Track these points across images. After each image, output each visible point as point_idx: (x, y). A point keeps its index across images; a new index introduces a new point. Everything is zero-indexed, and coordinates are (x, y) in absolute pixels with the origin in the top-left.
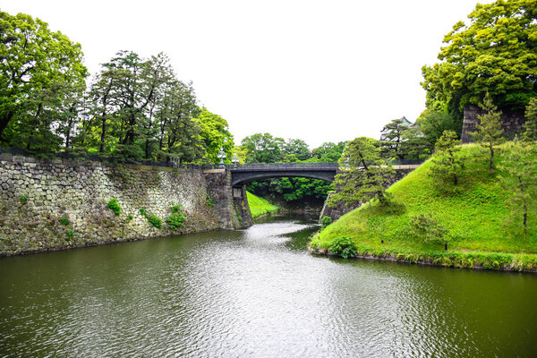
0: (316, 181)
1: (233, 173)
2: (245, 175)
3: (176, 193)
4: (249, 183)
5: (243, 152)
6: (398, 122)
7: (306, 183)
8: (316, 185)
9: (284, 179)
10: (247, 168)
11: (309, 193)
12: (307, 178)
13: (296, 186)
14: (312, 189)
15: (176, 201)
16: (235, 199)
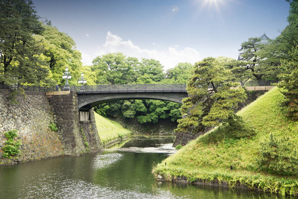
0: (171, 104)
1: (80, 95)
2: (92, 97)
3: (13, 117)
4: (97, 106)
5: (94, 73)
6: (256, 40)
7: (161, 106)
8: (171, 108)
9: (138, 101)
10: (95, 90)
11: (164, 117)
12: (163, 100)
13: (149, 109)
14: (168, 112)
15: (12, 127)
16: (81, 123)
